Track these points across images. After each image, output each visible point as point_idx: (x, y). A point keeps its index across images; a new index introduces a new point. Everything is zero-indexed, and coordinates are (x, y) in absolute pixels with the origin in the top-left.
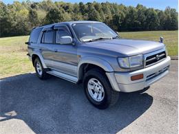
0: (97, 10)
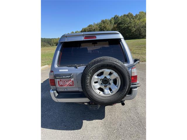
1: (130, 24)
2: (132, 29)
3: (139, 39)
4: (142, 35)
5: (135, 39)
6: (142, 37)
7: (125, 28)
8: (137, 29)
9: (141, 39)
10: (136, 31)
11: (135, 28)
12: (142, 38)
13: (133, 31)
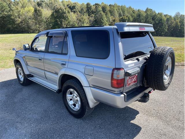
0: (104, 12)
1: (11, 12)
2: (16, 19)
3: (28, 33)
4: (31, 28)
5: (23, 33)
6: (31, 31)
7: (5, 17)
8: (23, 20)
9: (30, 33)
10: (21, 22)
11: (19, 18)
12: (32, 33)
13: (17, 22)
